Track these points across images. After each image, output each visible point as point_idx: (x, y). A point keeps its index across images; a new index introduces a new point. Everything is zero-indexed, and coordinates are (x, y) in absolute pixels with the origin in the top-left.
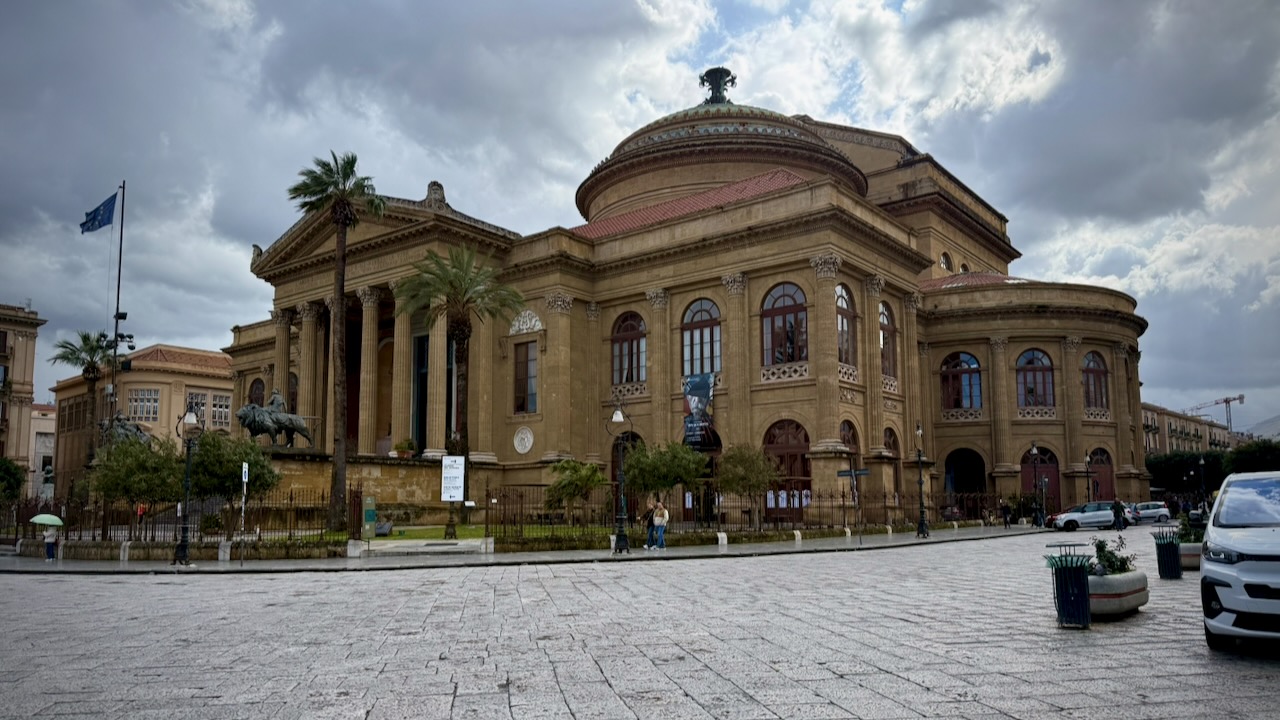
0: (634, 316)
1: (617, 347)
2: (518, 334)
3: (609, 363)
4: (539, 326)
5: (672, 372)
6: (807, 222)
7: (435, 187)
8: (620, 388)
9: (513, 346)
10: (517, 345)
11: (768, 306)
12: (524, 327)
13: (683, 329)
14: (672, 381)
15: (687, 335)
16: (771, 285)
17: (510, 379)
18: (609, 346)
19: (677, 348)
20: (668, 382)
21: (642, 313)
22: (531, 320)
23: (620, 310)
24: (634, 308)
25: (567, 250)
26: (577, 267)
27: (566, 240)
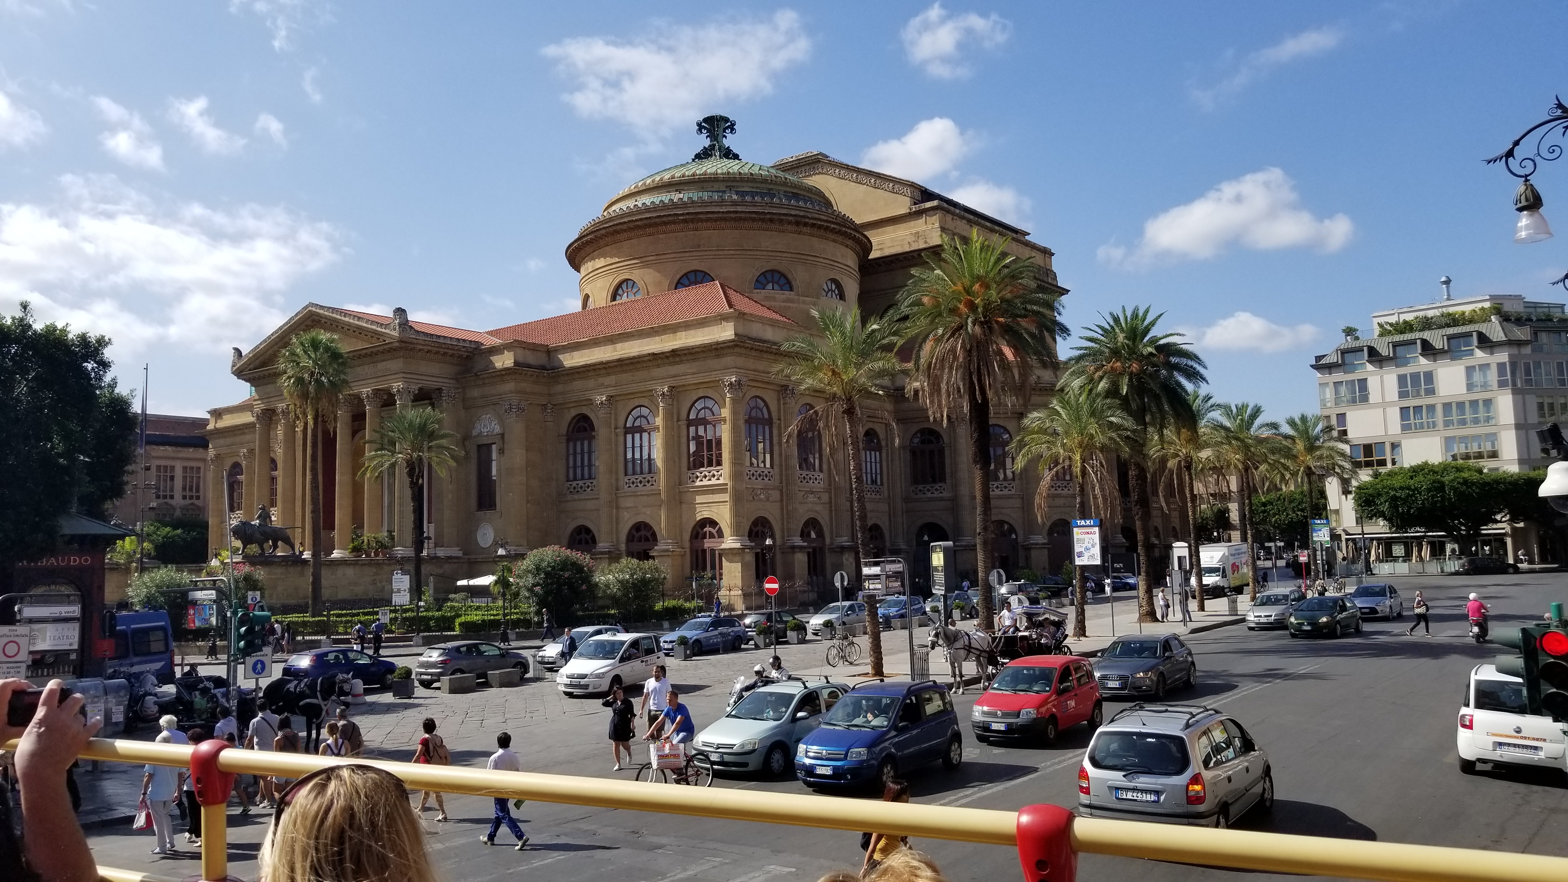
0: (584, 418)
1: (571, 444)
2: (480, 434)
3: (564, 461)
4: (498, 429)
5: (617, 473)
6: (716, 349)
7: (400, 312)
8: (574, 484)
9: (475, 448)
10: (479, 446)
11: (692, 416)
12: (485, 430)
13: (626, 433)
14: (617, 480)
15: (629, 437)
16: (695, 399)
17: (473, 478)
18: (565, 444)
19: (621, 449)
20: (613, 481)
21: (592, 416)
22: (490, 424)
23: (574, 412)
24: (585, 411)
25: (521, 360)
26: (532, 375)
27: (519, 351)
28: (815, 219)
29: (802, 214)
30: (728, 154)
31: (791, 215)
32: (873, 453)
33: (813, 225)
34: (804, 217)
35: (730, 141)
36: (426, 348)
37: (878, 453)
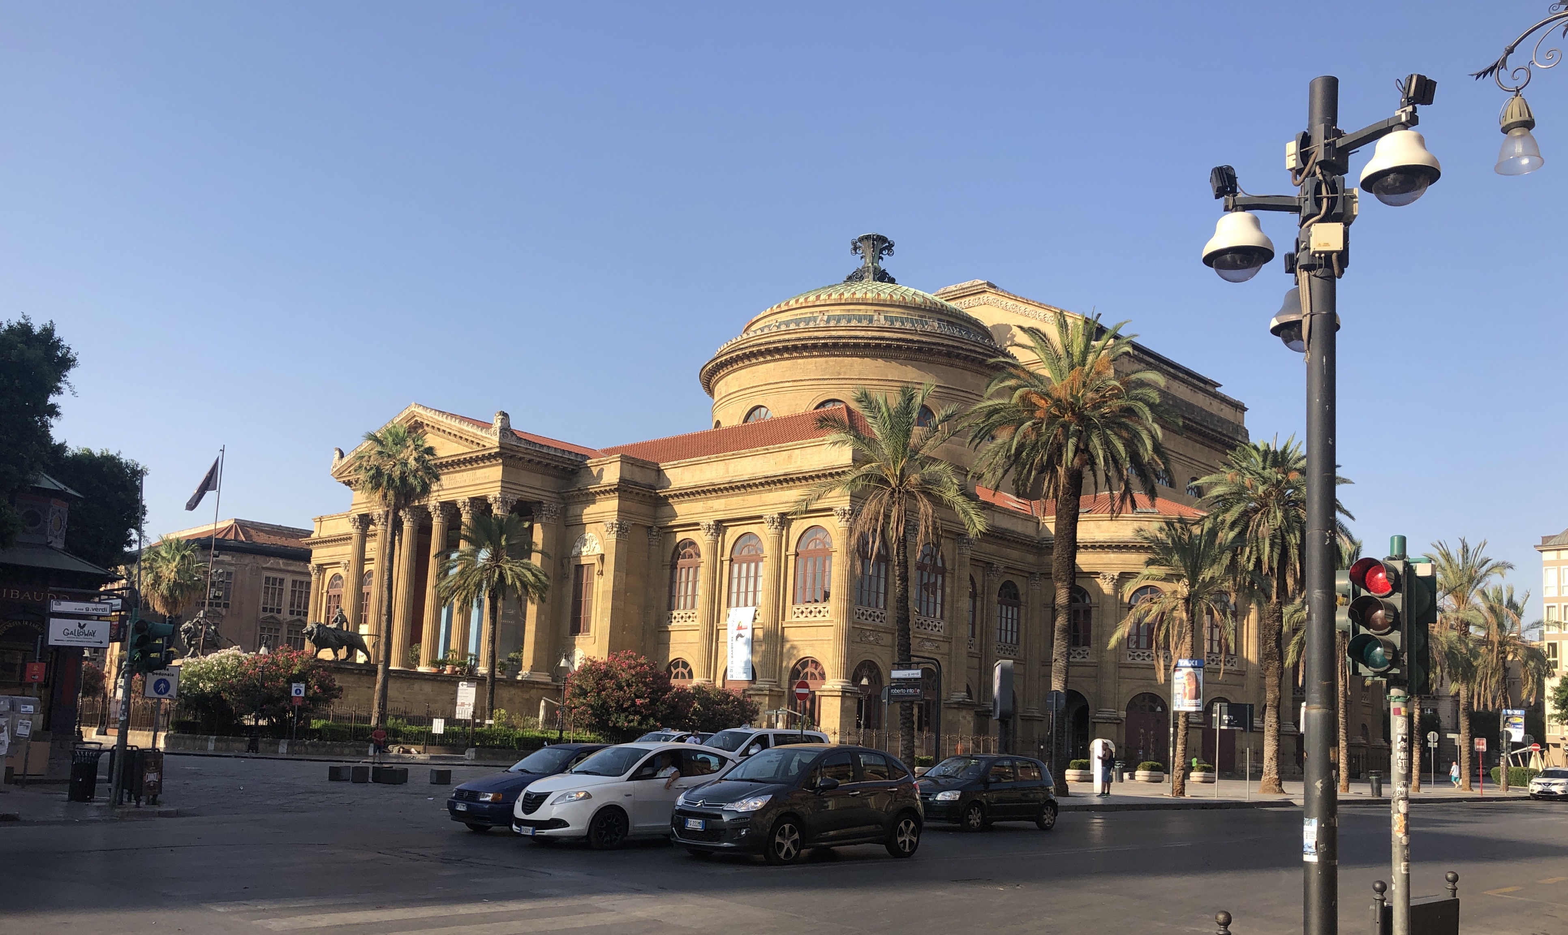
0: (691, 545)
3: (667, 588)
4: (598, 549)
5: (719, 604)
6: (831, 474)
8: (675, 614)
9: (574, 567)
10: (578, 566)
11: (803, 547)
12: (585, 550)
13: (732, 561)
15: (736, 567)
16: (806, 528)
17: (569, 600)
18: (668, 571)
19: (726, 579)
20: (715, 612)
21: (698, 542)
22: (591, 543)
23: (680, 537)
24: (692, 536)
25: (628, 477)
26: (637, 494)
27: (628, 467)
28: (970, 351)
29: (956, 344)
30: (882, 276)
31: (943, 345)
32: (1010, 608)
33: (966, 358)
34: (957, 347)
35: (887, 263)
36: (528, 457)
37: (1015, 609)
